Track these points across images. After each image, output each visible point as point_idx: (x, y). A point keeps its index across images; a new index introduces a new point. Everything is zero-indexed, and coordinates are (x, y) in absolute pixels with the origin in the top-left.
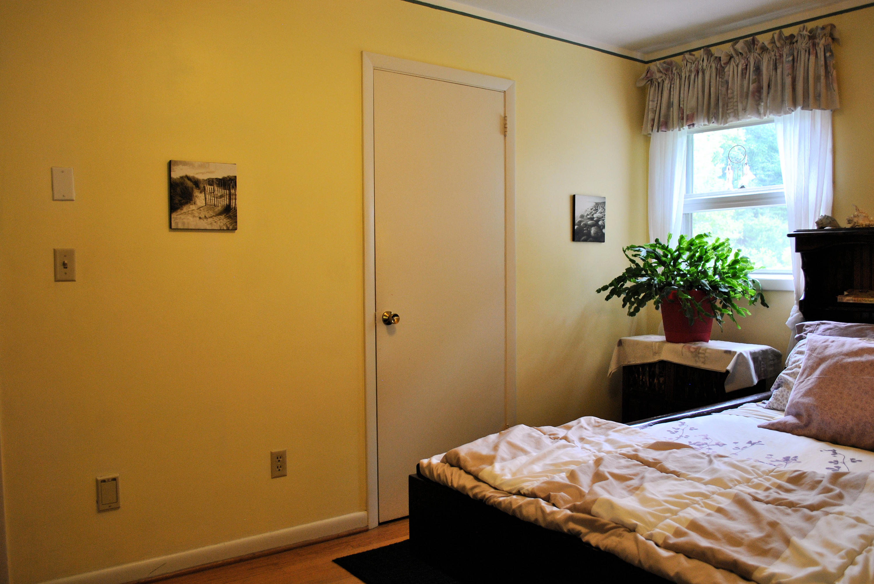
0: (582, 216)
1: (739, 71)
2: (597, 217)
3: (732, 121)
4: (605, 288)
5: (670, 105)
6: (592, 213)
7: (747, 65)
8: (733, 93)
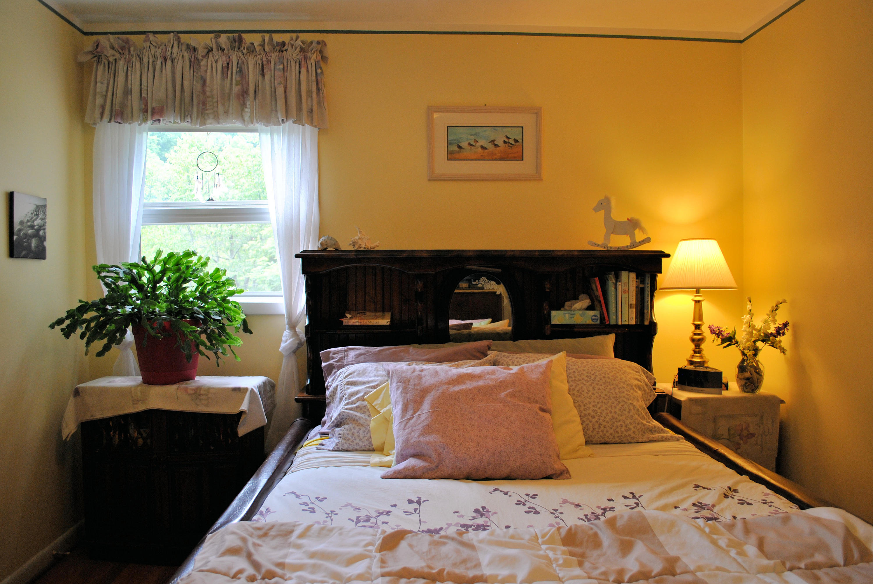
0: (22, 223)
1: (218, 69)
2: (38, 225)
3: (211, 124)
4: (60, 322)
5: (127, 92)
6: (33, 219)
7: (228, 64)
8: (211, 91)
